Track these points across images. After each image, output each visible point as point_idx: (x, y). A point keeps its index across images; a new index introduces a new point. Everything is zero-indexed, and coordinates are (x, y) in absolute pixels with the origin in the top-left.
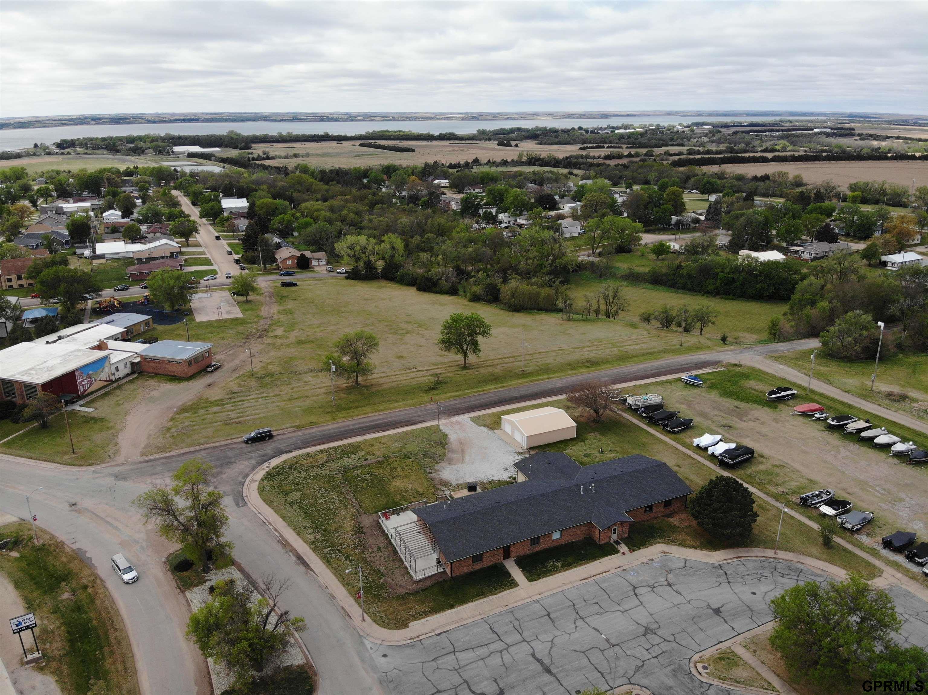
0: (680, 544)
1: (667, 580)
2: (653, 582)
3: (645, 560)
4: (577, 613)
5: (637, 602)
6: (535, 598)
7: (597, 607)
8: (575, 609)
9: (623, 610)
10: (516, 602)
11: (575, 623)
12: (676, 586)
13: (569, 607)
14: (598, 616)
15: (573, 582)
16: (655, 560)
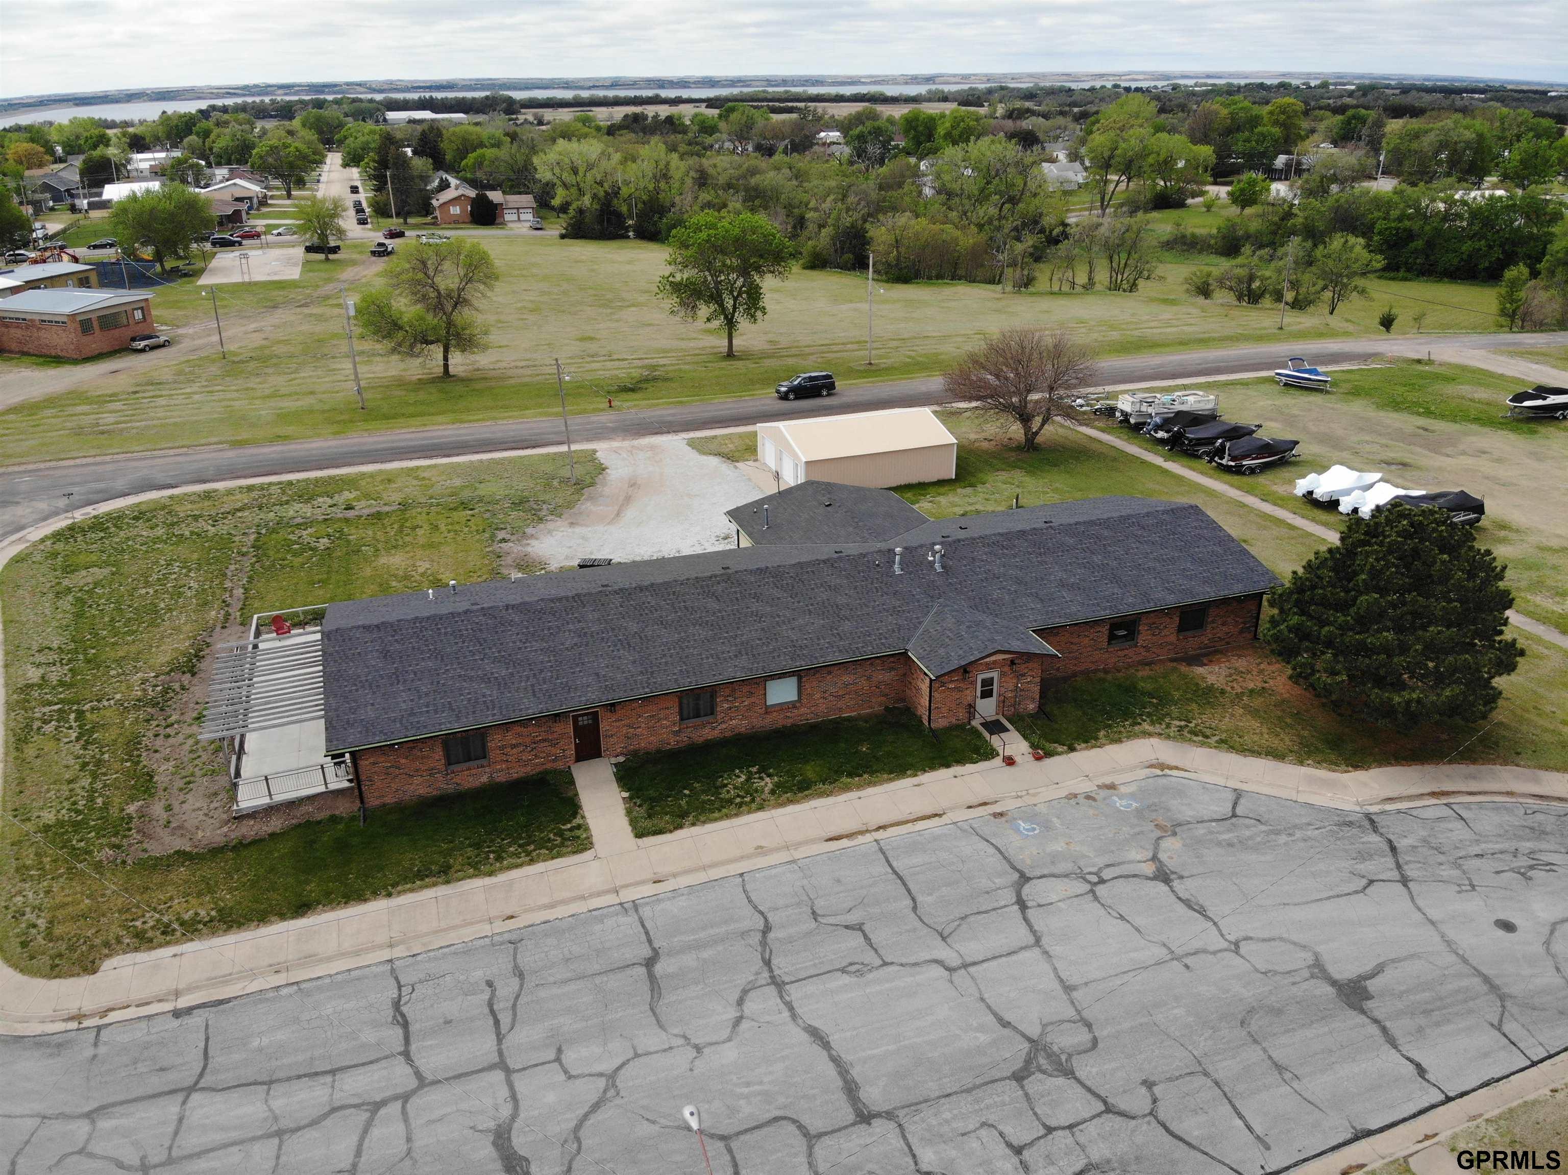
0: (1222, 741)
1: (1154, 858)
2: (1101, 861)
3: (1087, 787)
4: (768, 963)
5: (1023, 935)
6: (628, 895)
7: (857, 939)
8: (764, 943)
9: (955, 962)
10: (552, 906)
11: (740, 1002)
12: (1188, 882)
13: (744, 934)
14: (846, 979)
15: (798, 845)
16: (1123, 789)
